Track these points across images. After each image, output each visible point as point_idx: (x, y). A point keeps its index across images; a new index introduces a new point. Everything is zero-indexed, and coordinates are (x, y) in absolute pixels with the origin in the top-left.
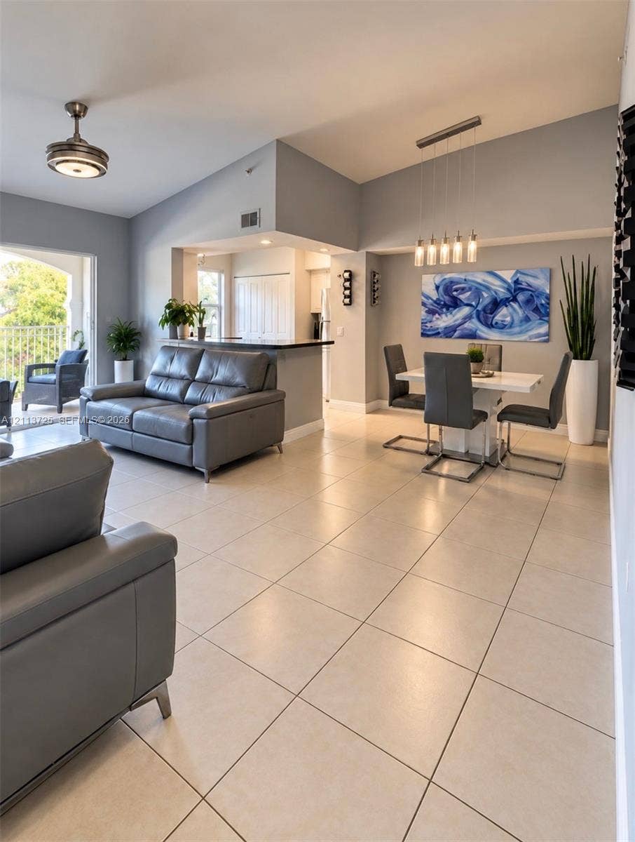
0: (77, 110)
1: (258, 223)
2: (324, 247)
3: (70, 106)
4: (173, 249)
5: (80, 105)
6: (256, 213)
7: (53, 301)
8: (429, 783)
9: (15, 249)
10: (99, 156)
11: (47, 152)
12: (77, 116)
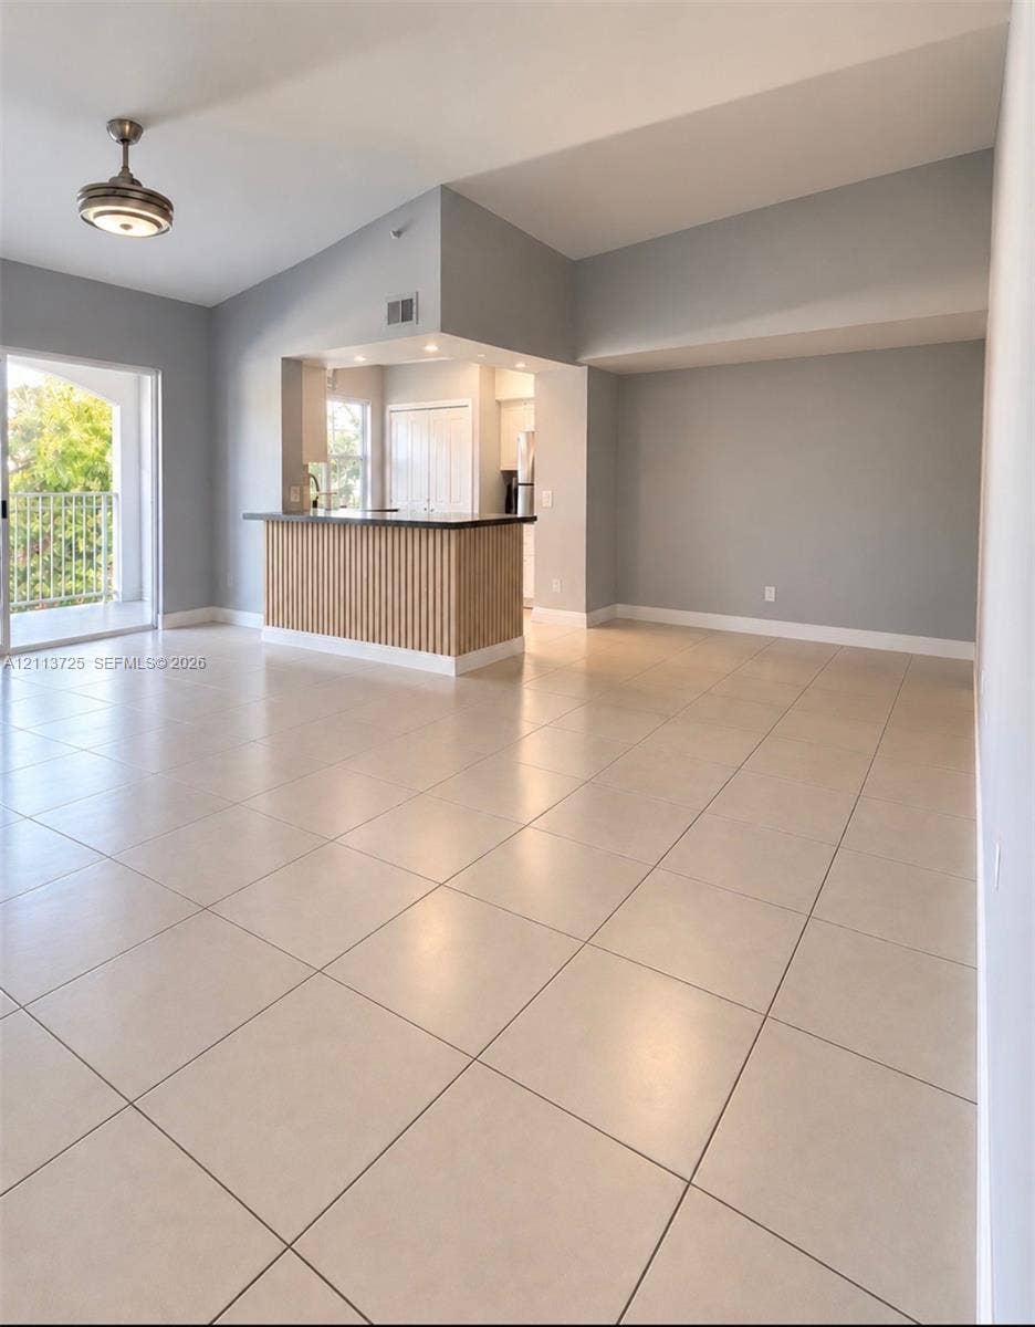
0: (128, 132)
1: (414, 316)
2: (523, 361)
3: (116, 124)
4: (283, 359)
5: (132, 123)
6: (411, 300)
7: (90, 451)
8: (688, 1187)
9: (33, 360)
10: (159, 204)
11: (79, 199)
12: (125, 141)
